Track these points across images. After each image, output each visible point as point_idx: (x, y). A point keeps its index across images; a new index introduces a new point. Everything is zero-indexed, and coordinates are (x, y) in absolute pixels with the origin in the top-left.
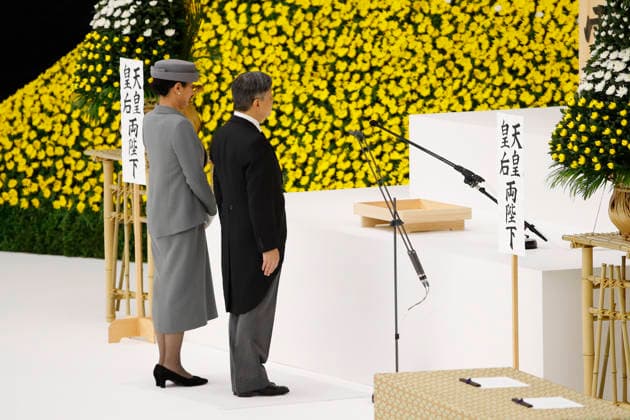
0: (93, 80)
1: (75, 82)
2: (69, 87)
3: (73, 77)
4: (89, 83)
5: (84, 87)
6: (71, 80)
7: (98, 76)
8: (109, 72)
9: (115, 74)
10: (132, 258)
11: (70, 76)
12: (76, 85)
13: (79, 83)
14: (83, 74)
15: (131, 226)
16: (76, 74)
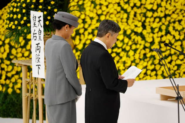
0: (16, 22)
1: (6, 24)
2: (3, 26)
3: (6, 21)
4: (14, 24)
5: (12, 26)
6: (5, 23)
7: (19, 20)
8: (25, 18)
9: (28, 20)
10: (37, 118)
11: (4, 21)
13: (9, 24)
14: (11, 20)
15: (37, 101)
16: (7, 20)
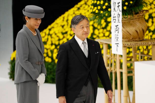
0: (99, 8)
1: (91, 9)
2: (88, 11)
3: (90, 6)
4: (97, 9)
5: (95, 11)
6: (90, 8)
7: (101, 6)
8: (106, 4)
9: (109, 5)
10: (116, 88)
11: (89, 6)
12: (92, 10)
13: (93, 9)
14: (95, 5)
15: (116, 73)
16: (92, 5)
